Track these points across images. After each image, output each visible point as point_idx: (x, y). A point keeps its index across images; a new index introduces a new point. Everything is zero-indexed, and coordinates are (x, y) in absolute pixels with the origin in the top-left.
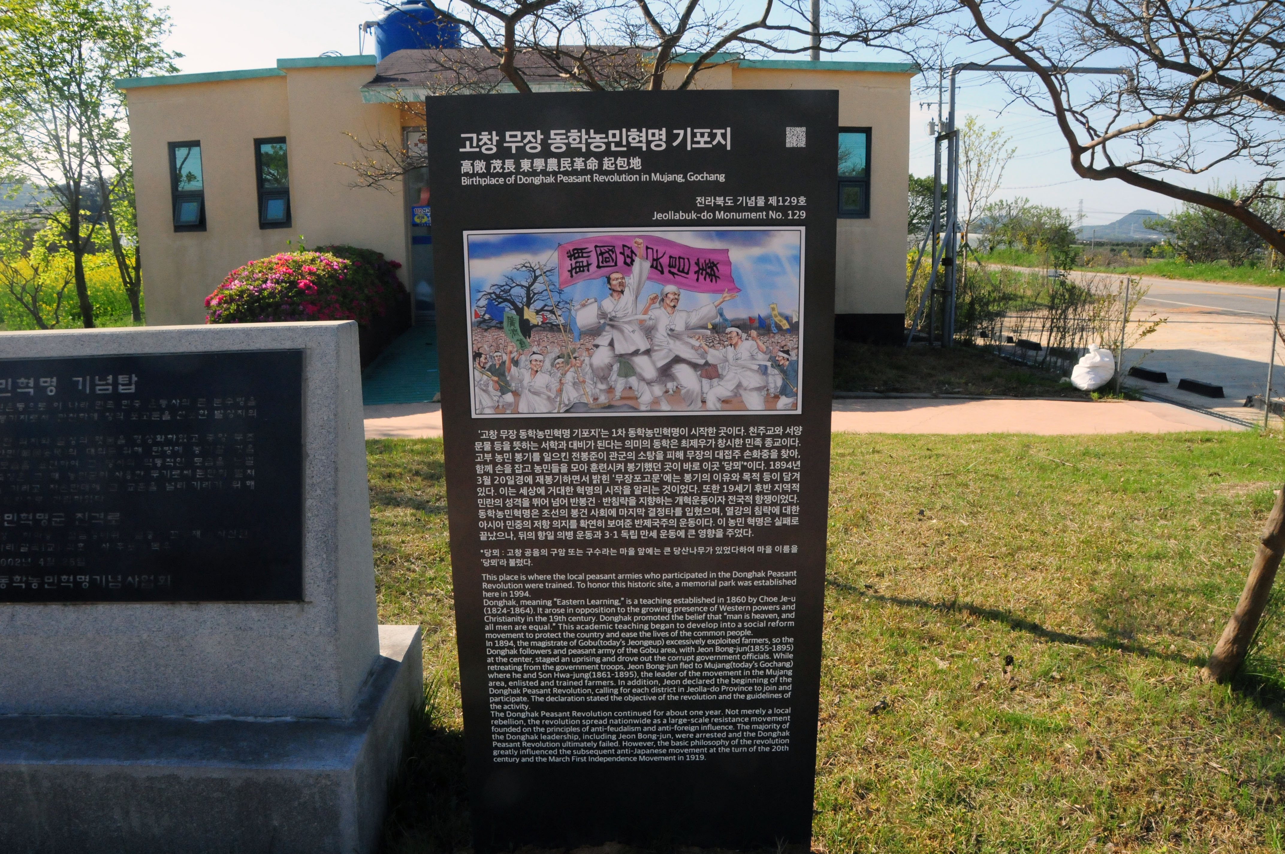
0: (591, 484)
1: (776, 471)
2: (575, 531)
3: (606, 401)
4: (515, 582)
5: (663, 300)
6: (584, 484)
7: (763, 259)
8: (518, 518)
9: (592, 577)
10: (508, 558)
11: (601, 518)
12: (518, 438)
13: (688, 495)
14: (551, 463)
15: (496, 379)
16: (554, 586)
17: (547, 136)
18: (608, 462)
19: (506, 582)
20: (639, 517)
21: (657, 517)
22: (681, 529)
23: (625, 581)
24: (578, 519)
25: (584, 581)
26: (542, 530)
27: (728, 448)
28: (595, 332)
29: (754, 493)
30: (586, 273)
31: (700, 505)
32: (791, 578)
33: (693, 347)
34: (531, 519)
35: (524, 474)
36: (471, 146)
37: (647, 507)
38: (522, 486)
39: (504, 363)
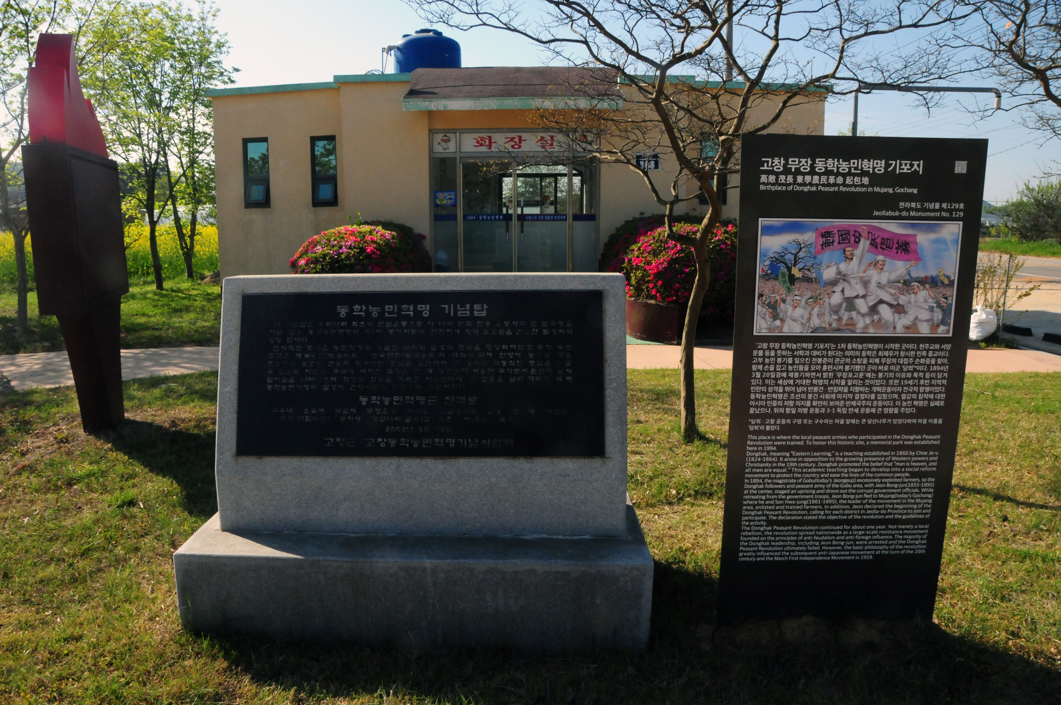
0: (822, 378)
1: (933, 372)
2: (809, 408)
3: (837, 326)
4: (768, 440)
5: (875, 265)
6: (817, 378)
7: (937, 241)
8: (775, 399)
9: (817, 438)
10: (765, 425)
11: (826, 400)
12: (780, 348)
13: (879, 386)
14: (799, 364)
15: (771, 311)
16: (792, 443)
17: (814, 162)
18: (834, 364)
19: (762, 440)
20: (849, 399)
21: (860, 400)
22: (873, 407)
23: (836, 440)
24: (812, 400)
25: (811, 440)
26: (789, 407)
27: (906, 357)
28: (834, 283)
29: (919, 386)
30: (831, 247)
31: (886, 393)
32: (936, 440)
33: (891, 294)
34: (783, 400)
35: (782, 371)
36: (768, 166)
37: (854, 393)
38: (780, 379)
39: (777, 301)
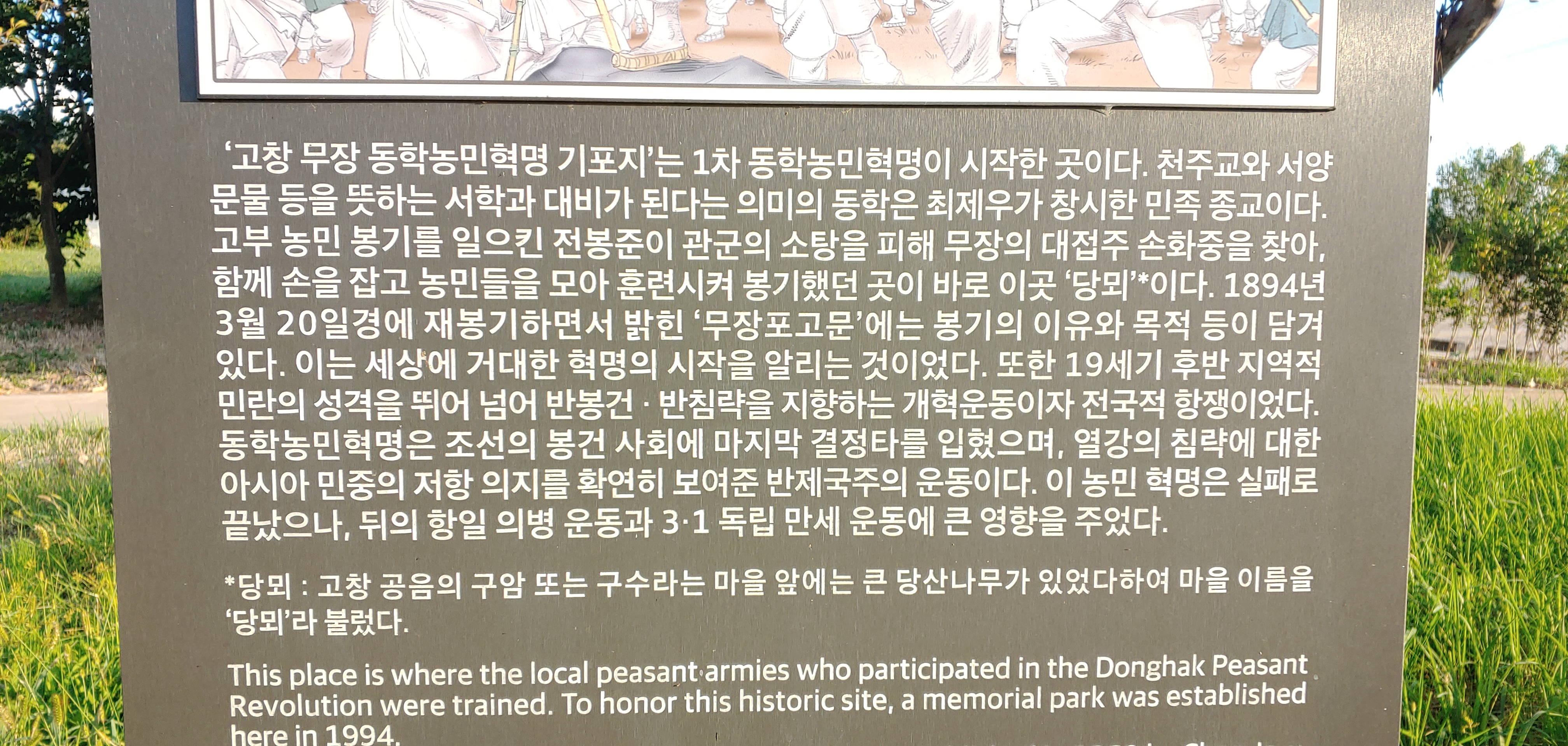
0: (619, 342)
1: (1243, 304)
2: (561, 508)
3: (675, 45)
4: (344, 692)
6: (594, 342)
8: (358, 462)
9: (619, 674)
10: (321, 607)
11: (653, 463)
12: (364, 174)
13: (947, 386)
14: (483, 263)
16: (483, 709)
18: (681, 265)
19: (312, 693)
20: (780, 460)
21: (841, 460)
22: (922, 503)
23: (728, 687)
24: (574, 466)
25: (589, 689)
26: (446, 504)
27: (1086, 221)
29: (1172, 383)
31: (986, 423)
32: (1289, 680)
34: (411, 467)
35: (385, 304)
37: (808, 426)
38: (377, 346)
